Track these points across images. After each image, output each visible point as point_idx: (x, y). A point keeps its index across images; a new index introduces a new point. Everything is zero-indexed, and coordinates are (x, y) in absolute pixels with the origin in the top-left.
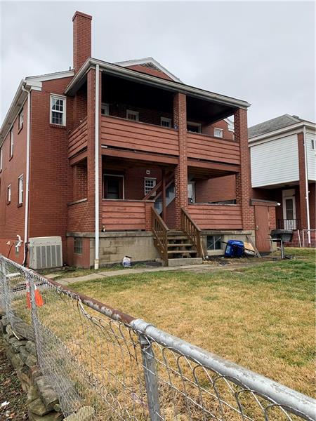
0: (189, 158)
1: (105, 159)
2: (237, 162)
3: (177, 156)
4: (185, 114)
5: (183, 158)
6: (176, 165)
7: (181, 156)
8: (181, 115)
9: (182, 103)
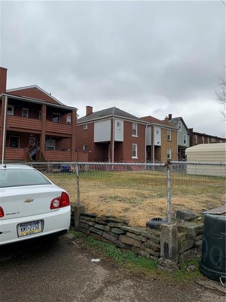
0: (46, 132)
1: (7, 132)
2: (70, 134)
3: (41, 131)
4: (45, 113)
5: (44, 131)
6: (40, 134)
7: (43, 131)
8: (43, 114)
9: (44, 109)
